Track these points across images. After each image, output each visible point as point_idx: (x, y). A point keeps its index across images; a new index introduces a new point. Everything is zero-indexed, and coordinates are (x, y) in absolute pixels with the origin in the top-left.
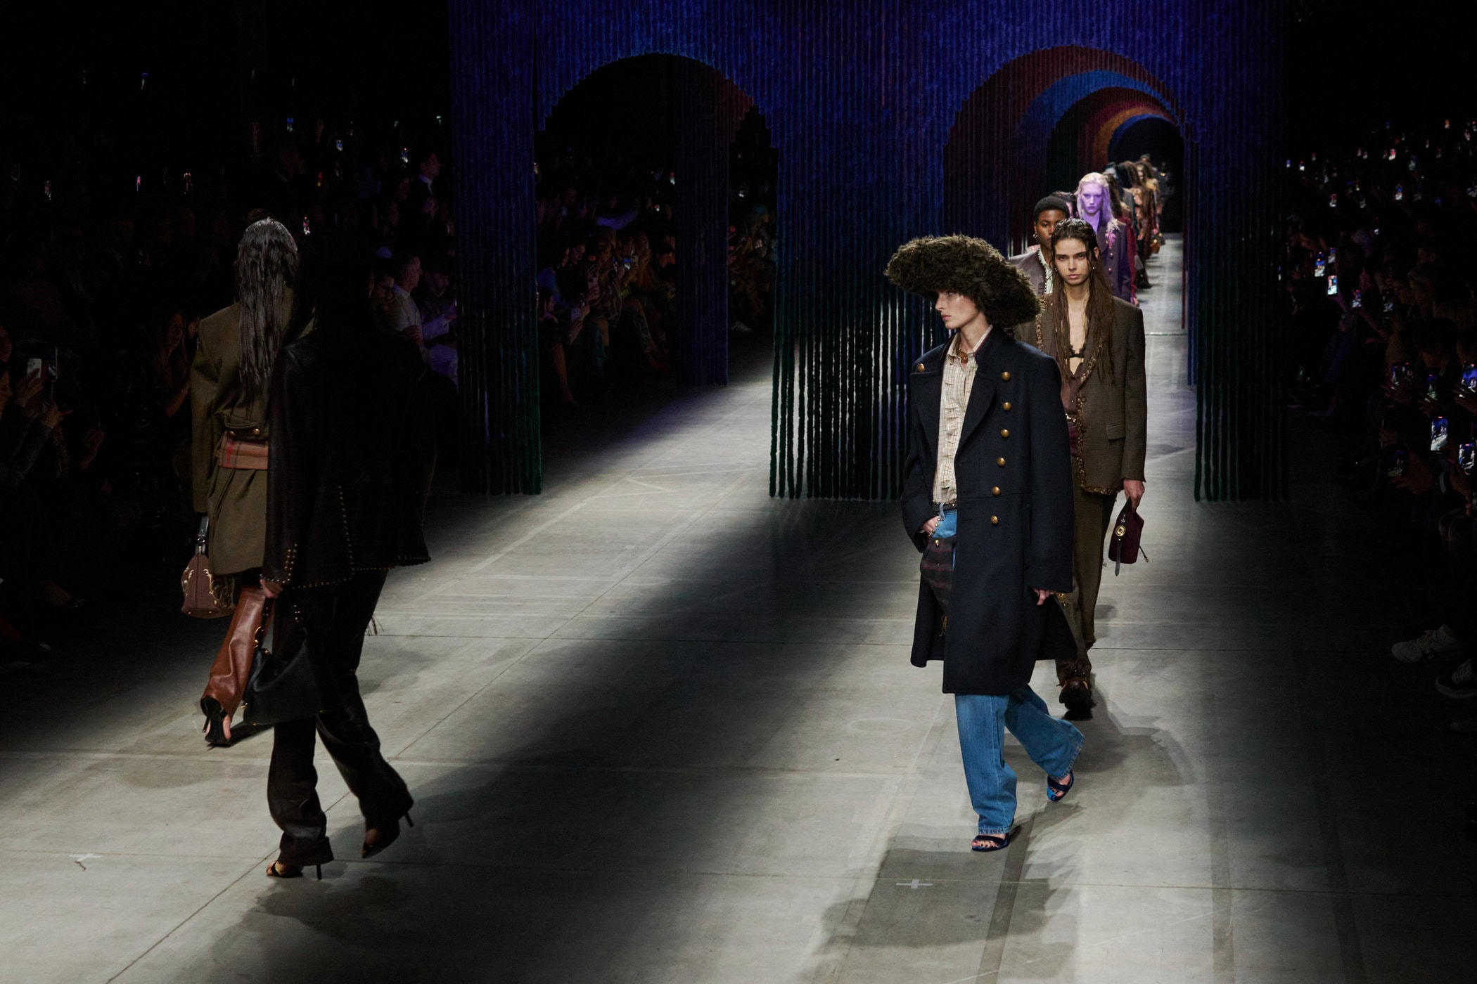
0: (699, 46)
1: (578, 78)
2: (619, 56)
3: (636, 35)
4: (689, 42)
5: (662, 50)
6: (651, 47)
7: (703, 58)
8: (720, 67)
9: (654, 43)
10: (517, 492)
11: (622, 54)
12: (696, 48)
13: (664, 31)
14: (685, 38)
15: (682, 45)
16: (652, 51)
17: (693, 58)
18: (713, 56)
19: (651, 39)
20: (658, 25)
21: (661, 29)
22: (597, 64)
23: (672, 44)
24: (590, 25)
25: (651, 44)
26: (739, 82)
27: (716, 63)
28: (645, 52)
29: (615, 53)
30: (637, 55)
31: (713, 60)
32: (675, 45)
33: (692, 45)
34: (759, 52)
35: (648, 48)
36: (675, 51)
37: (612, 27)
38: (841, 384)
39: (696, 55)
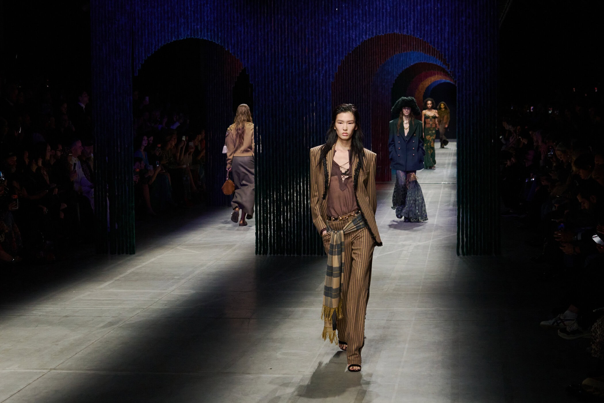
0: (213, 34)
1: (154, 50)
2: (173, 39)
3: (182, 29)
4: (207, 32)
5: (194, 36)
6: (189, 35)
7: (215, 40)
8: (223, 45)
9: (191, 33)
10: (123, 253)
11: (175, 39)
12: (211, 35)
13: (196, 27)
14: (206, 31)
15: (204, 33)
16: (189, 37)
17: (210, 40)
18: (219, 39)
19: (189, 31)
20: (193, 24)
21: (194, 26)
22: (163, 43)
23: (200, 33)
24: (160, 25)
25: (189, 33)
26: (232, 51)
27: (221, 43)
28: (186, 38)
29: (172, 39)
30: (182, 39)
31: (219, 42)
32: (201, 34)
33: (209, 34)
34: (242, 37)
35: (188, 35)
36: (201, 37)
37: (170, 26)
38: (285, 199)
39: (211, 39)
